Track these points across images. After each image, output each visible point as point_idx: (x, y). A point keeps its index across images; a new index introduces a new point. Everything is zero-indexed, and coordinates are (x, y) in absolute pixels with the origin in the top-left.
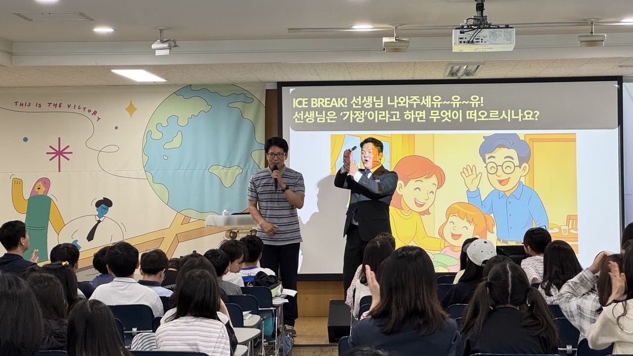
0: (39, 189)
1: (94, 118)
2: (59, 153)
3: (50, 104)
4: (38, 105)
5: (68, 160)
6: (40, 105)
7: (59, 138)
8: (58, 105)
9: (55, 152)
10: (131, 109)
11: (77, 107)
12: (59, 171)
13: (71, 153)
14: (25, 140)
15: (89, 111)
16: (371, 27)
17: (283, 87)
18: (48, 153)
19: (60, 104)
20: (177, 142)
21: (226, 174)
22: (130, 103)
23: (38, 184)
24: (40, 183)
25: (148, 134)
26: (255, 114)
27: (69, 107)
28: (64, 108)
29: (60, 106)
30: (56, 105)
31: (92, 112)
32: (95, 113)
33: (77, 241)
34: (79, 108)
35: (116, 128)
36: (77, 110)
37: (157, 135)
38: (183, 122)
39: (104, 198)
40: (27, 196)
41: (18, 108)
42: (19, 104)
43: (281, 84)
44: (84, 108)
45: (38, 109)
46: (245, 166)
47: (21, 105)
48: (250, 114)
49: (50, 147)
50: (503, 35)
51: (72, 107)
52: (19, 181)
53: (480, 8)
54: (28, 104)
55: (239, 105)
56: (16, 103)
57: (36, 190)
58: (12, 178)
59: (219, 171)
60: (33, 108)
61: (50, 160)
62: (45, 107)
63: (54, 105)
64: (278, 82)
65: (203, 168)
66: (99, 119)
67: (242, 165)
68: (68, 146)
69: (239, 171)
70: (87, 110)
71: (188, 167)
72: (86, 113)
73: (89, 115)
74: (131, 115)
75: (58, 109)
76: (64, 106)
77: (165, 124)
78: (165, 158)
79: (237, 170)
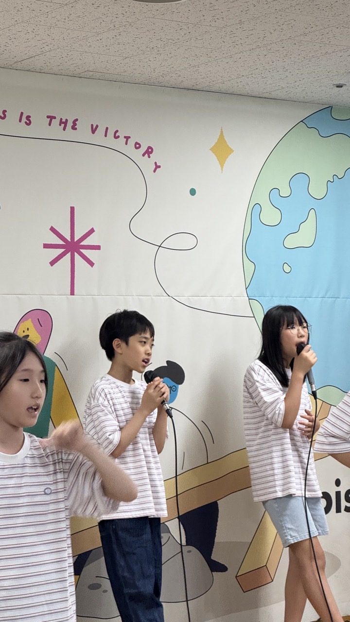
1: (147, 164)
2: (72, 247)
3: (51, 118)
4: (24, 119)
5: (92, 264)
6: (28, 117)
7: (72, 209)
8: (70, 124)
9: (62, 243)
10: (222, 151)
11: (111, 133)
12: (72, 293)
13: (98, 248)
15: (138, 146)
18: (46, 246)
19: (74, 124)
20: (306, 236)
22: (220, 130)
23: (23, 327)
24: (28, 323)
25: (255, 209)
27: (93, 131)
28: (83, 131)
29: (74, 128)
30: (66, 123)
31: (143, 149)
32: (149, 152)
34: (116, 137)
35: (193, 192)
36: (110, 141)
37: (270, 216)
38: (318, 189)
39: (168, 362)
44: (127, 138)
45: (22, 129)
49: (53, 230)
51: (101, 131)
60: (10, 126)
61: (52, 263)
62: (40, 125)
63: (61, 122)
66: (157, 167)
68: (92, 231)
70: (131, 142)
71: (326, 293)
72: (130, 149)
73: (137, 154)
74: (222, 166)
75: (69, 133)
76: (84, 127)
77: (285, 192)
78: (287, 269)
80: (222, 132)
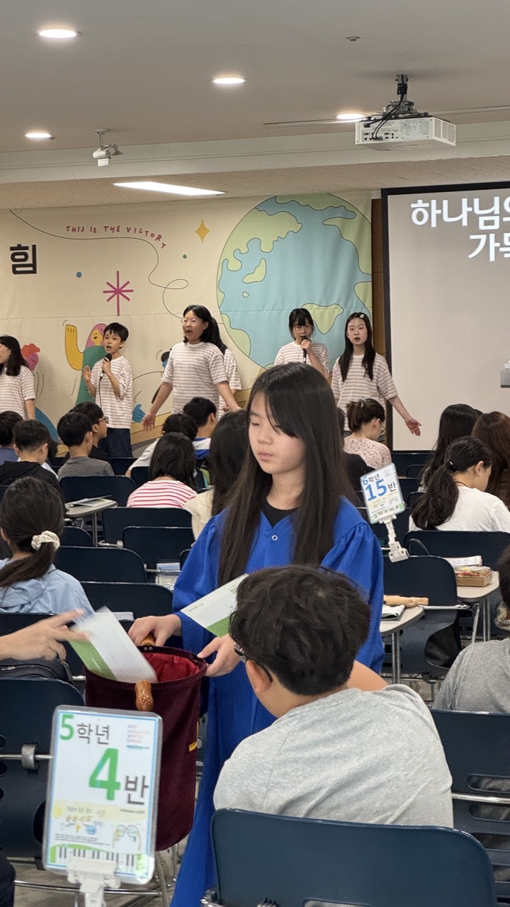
0: (95, 338)
1: (158, 244)
2: (118, 291)
3: (106, 227)
4: (93, 230)
5: (129, 299)
6: (95, 229)
7: (118, 272)
8: (116, 229)
9: (113, 290)
10: (202, 232)
11: (138, 231)
12: (119, 315)
13: (132, 291)
14: (79, 275)
15: (153, 235)
16: (363, 116)
17: (389, 196)
18: (105, 292)
19: (118, 228)
20: (259, 274)
21: (322, 315)
22: (200, 223)
23: (94, 332)
24: (97, 331)
25: (224, 263)
26: (358, 233)
27: (128, 231)
28: (123, 232)
29: (118, 231)
30: (114, 229)
31: (156, 237)
32: (159, 237)
33: (140, 405)
34: (141, 232)
35: (185, 257)
36: (137, 235)
37: (234, 265)
38: (266, 247)
39: (170, 350)
40: (82, 348)
41: (70, 234)
42: (71, 229)
43: (387, 192)
44: (147, 232)
45: (92, 235)
46: (346, 304)
47: (74, 230)
48: (351, 235)
49: (108, 283)
50: (418, 127)
51: (132, 230)
52: (72, 327)
53: (403, 89)
54: (81, 229)
55: (337, 222)
56: (68, 227)
57: (93, 339)
58: (65, 325)
60: (87, 234)
61: (108, 300)
62: (101, 233)
63: (111, 229)
64: (382, 189)
66: (164, 245)
67: (342, 304)
68: (128, 282)
69: (339, 312)
70: (149, 234)
71: (274, 307)
72: (148, 238)
73: (152, 240)
74: (202, 239)
75: (116, 234)
76: (123, 230)
77: (244, 250)
78: (246, 295)
79: (336, 310)
80: (202, 221)
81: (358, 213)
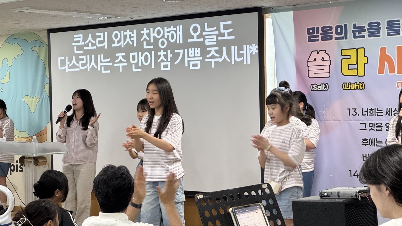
17: (50, 34)
20: (7, 79)
21: (32, 102)
26: (45, 56)
38: (10, 63)
46: (41, 95)
48: (42, 57)
55: (36, 49)
59: (28, 100)
64: (47, 30)
65: (20, 98)
67: (39, 96)
69: (38, 100)
71: (13, 98)
77: (1, 65)
78: (2, 90)
79: (37, 99)
81: (45, 43)
